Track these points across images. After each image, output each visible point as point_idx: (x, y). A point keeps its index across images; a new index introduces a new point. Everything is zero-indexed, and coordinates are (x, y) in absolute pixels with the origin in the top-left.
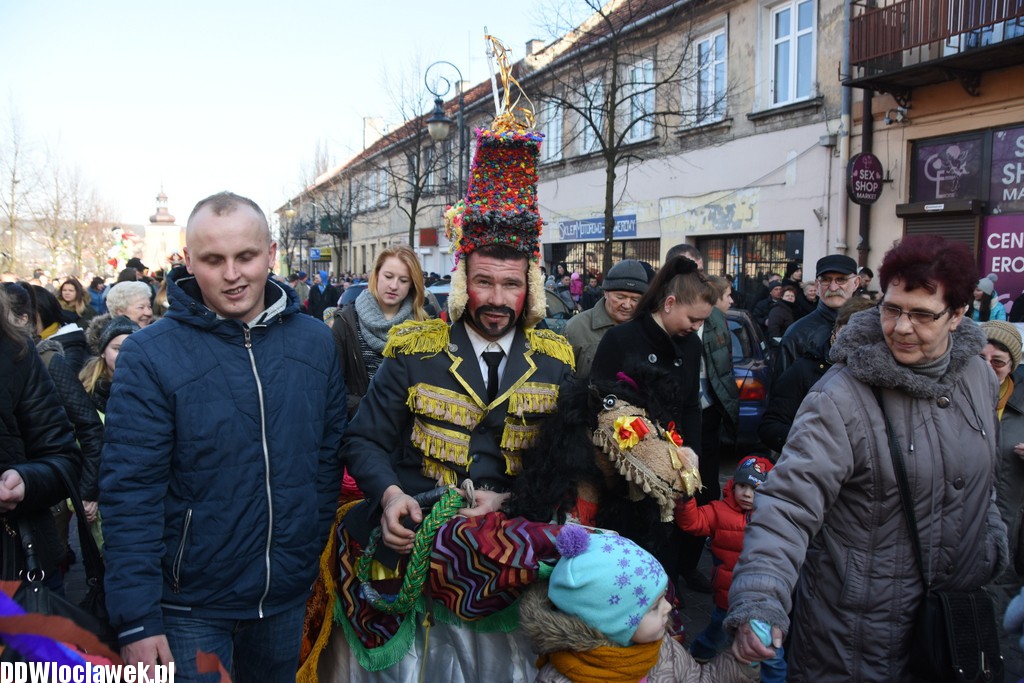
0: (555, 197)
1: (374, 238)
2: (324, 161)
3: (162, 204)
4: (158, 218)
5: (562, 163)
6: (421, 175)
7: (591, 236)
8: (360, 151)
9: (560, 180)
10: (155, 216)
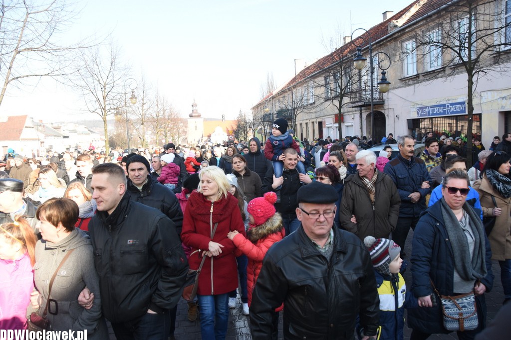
0: (414, 94)
1: (307, 120)
2: (272, 83)
3: (195, 108)
4: (193, 115)
5: (417, 76)
6: (343, 87)
7: (437, 114)
8: (294, 76)
9: (417, 85)
10: (192, 114)
